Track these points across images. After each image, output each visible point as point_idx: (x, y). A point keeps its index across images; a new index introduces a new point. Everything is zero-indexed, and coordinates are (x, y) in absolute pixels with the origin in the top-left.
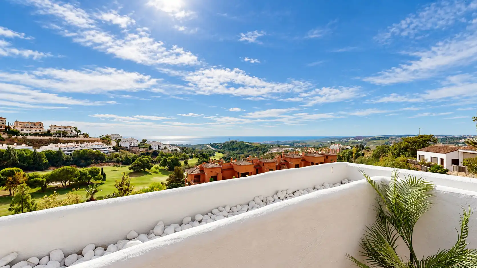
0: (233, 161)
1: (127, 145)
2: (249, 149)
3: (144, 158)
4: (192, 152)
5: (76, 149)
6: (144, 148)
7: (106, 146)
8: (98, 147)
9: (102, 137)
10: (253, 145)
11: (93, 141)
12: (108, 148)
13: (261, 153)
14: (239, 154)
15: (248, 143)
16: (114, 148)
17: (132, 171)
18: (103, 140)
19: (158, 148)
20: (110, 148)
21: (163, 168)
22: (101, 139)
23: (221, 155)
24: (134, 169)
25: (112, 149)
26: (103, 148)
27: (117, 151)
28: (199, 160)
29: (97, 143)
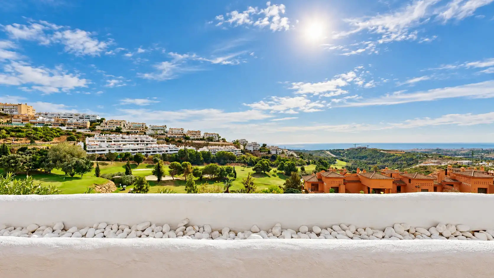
0: (360, 172)
1: (251, 149)
2: (384, 158)
3: (264, 161)
4: (309, 159)
5: (219, 151)
6: (264, 152)
7: (236, 149)
8: (231, 150)
10: (392, 153)
11: (229, 145)
14: (369, 164)
15: (384, 150)
16: (242, 151)
17: (255, 172)
18: (235, 144)
19: (276, 153)
20: (239, 151)
21: (281, 172)
22: (233, 143)
23: (344, 164)
24: (256, 170)
25: (241, 152)
26: (234, 151)
27: (244, 153)
28: (317, 168)
29: (231, 147)
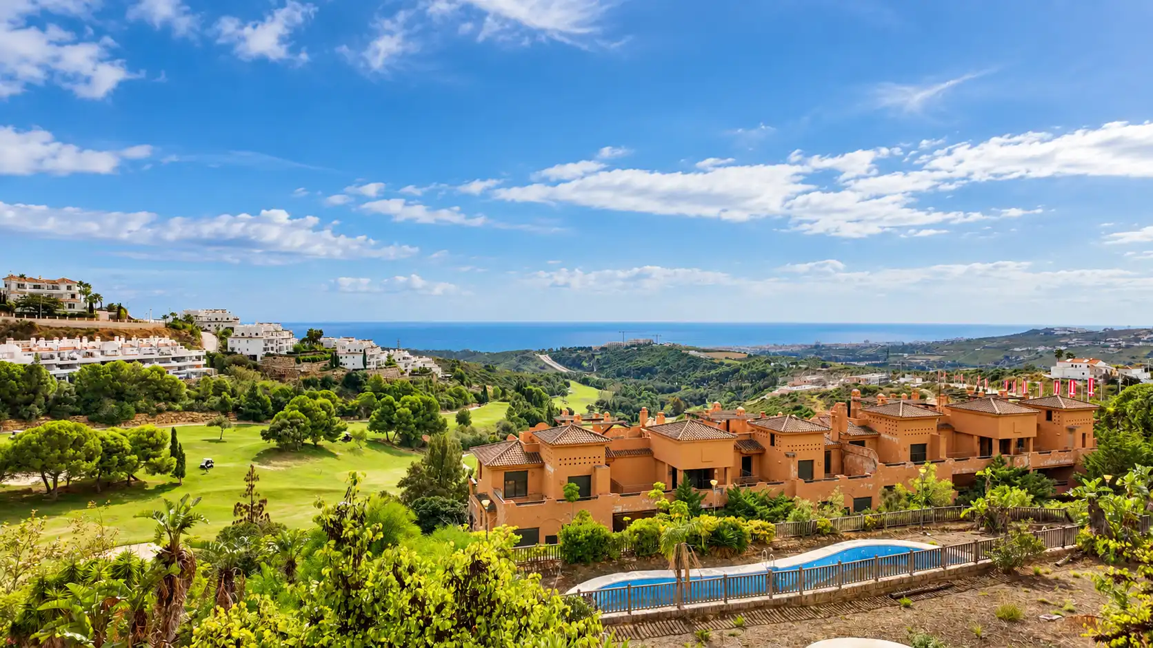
0: (650, 422)
1: (256, 349)
2: (699, 374)
3: (315, 397)
4: (486, 379)
5: (90, 360)
6: (314, 361)
7: (182, 351)
8: (157, 356)
9: (170, 320)
10: (719, 357)
11: (146, 335)
12: (191, 357)
13: (750, 391)
14: (662, 391)
15: (699, 351)
16: (212, 360)
17: (273, 443)
18: (174, 331)
19: (365, 363)
20: (199, 358)
21: (382, 436)
22: (167, 325)
23: (593, 394)
24: (279, 439)
25: (204, 362)
26: (174, 359)
27: (222, 370)
28: (510, 412)
29: (154, 340)
